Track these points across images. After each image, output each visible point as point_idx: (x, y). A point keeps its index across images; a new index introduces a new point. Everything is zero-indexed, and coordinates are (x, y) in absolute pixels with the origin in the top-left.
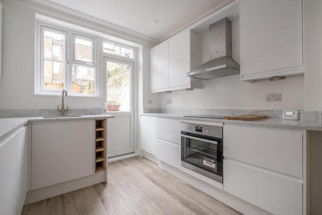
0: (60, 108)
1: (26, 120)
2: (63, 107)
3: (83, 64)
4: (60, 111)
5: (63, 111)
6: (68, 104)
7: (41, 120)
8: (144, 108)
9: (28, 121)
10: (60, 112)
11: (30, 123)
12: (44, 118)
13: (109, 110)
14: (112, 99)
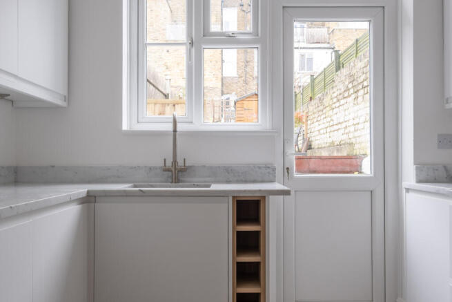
0: (169, 163)
1: (81, 190)
2: (175, 161)
3: (229, 39)
4: (169, 170)
5: (177, 172)
6: (191, 155)
7: (125, 191)
8: (420, 166)
9: (88, 192)
10: (170, 173)
11: (93, 199)
12: (135, 186)
13: (299, 171)
14: (345, 137)
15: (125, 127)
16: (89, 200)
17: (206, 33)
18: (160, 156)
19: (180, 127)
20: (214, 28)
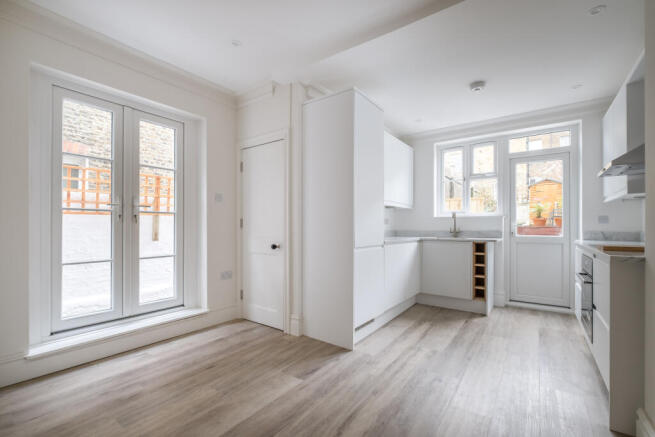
0: (453, 229)
1: (418, 238)
2: (456, 228)
5: (456, 233)
6: (460, 226)
7: (434, 239)
8: (585, 233)
10: (454, 233)
11: (422, 242)
15: (435, 215)
16: (420, 241)
17: (471, 174)
18: (449, 226)
19: (457, 215)
20: (476, 171)
